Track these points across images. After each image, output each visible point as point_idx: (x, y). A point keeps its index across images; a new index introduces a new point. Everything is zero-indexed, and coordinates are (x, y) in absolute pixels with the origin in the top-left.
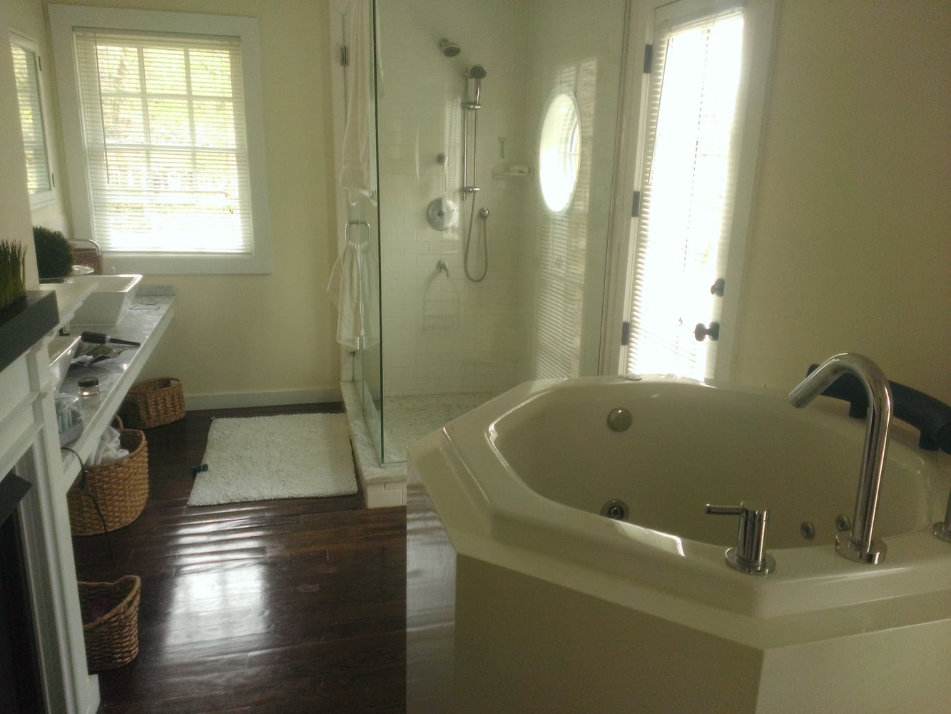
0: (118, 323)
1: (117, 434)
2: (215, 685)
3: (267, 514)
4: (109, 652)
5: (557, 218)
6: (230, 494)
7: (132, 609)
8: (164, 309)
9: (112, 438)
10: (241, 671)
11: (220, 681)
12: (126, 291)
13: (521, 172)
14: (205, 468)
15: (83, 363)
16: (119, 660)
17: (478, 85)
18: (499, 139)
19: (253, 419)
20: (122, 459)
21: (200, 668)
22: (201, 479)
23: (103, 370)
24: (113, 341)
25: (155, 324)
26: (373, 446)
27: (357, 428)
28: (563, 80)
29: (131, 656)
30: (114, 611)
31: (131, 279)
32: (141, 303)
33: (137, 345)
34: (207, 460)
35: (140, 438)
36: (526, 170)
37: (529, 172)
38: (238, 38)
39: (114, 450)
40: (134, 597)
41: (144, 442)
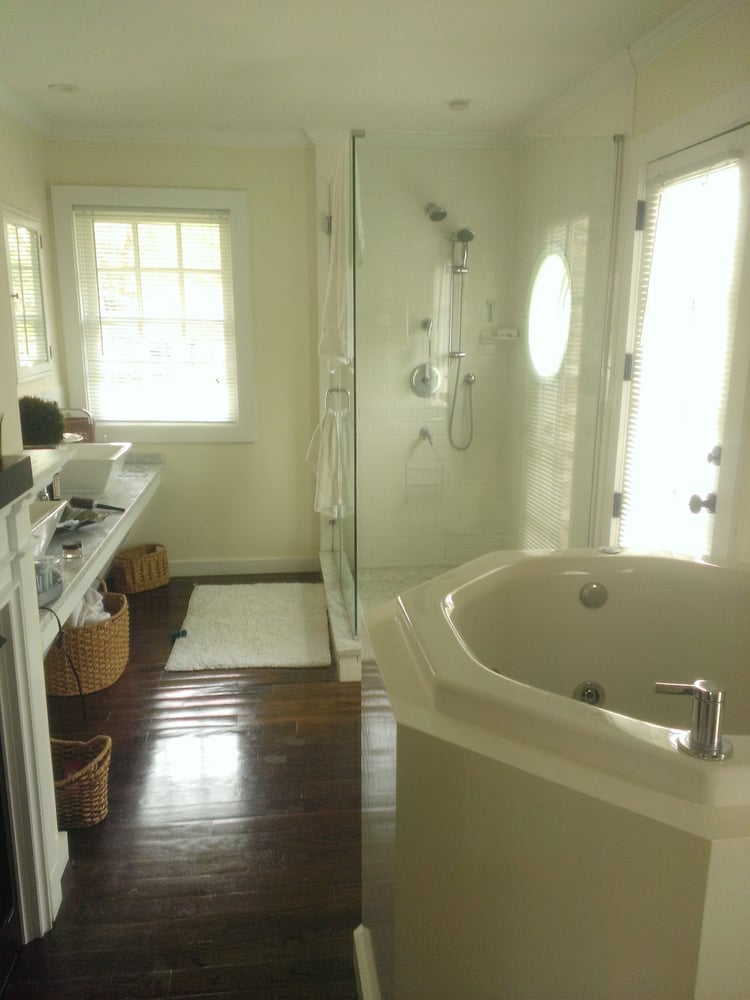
0: (106, 490)
1: (100, 597)
2: (179, 851)
3: (240, 683)
4: (80, 811)
5: (547, 383)
6: (206, 661)
7: (102, 768)
8: (151, 476)
9: (96, 600)
10: (205, 838)
11: (183, 847)
12: (115, 458)
13: (510, 336)
14: (184, 634)
15: (69, 527)
16: (89, 820)
17: (465, 248)
18: (487, 302)
19: (233, 586)
20: (104, 622)
21: (164, 833)
22: (180, 645)
23: (87, 534)
24: (99, 506)
25: (141, 492)
26: (347, 618)
27: (333, 599)
28: (555, 240)
29: (100, 816)
30: (85, 770)
31: (119, 448)
32: (131, 471)
33: (123, 510)
34: (186, 626)
35: (123, 602)
36: (515, 333)
37: (518, 335)
38: (227, 211)
39: (97, 614)
40: (105, 757)
41: (126, 606)
